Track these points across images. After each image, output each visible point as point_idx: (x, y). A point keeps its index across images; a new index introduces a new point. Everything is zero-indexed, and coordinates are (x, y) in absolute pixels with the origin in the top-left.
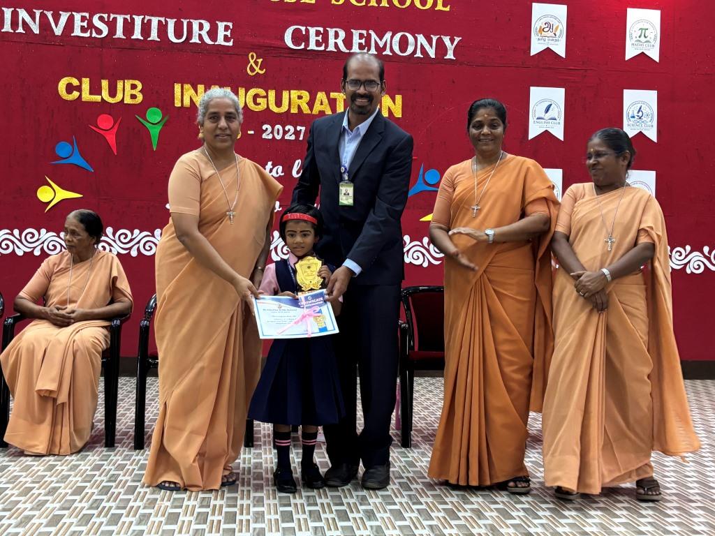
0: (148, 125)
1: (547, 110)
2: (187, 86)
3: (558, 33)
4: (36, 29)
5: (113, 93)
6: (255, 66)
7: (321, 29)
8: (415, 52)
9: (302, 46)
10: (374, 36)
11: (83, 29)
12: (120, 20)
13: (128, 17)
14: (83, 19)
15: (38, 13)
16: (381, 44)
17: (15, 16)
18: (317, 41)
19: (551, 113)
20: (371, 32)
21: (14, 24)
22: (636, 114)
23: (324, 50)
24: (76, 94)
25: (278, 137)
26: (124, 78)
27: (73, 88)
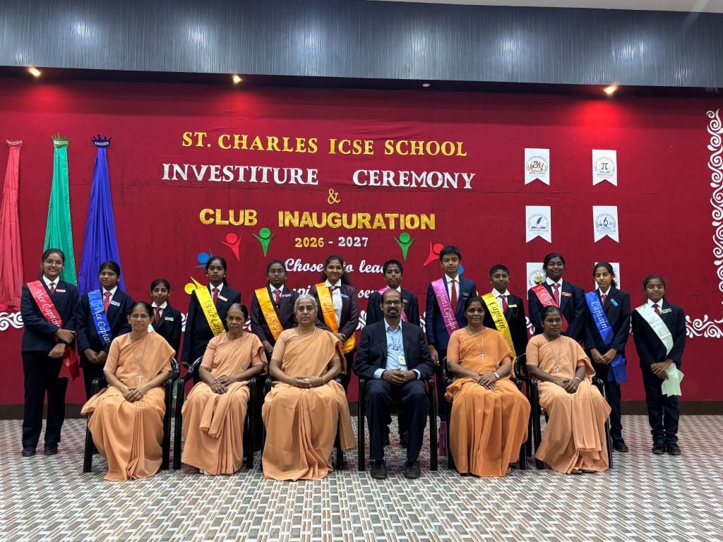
0: (261, 240)
1: (538, 222)
2: (288, 213)
3: (544, 168)
4: (185, 178)
5: (237, 219)
6: (333, 197)
7: (378, 172)
8: (443, 184)
9: (365, 184)
10: (414, 175)
11: (217, 176)
12: (242, 169)
13: (247, 167)
14: (217, 169)
15: (186, 166)
16: (419, 180)
17: (171, 169)
18: (375, 180)
19: (541, 224)
20: (412, 172)
21: (171, 174)
22: (602, 223)
23: (380, 186)
24: (212, 220)
25: (350, 245)
26: (244, 209)
27: (210, 216)
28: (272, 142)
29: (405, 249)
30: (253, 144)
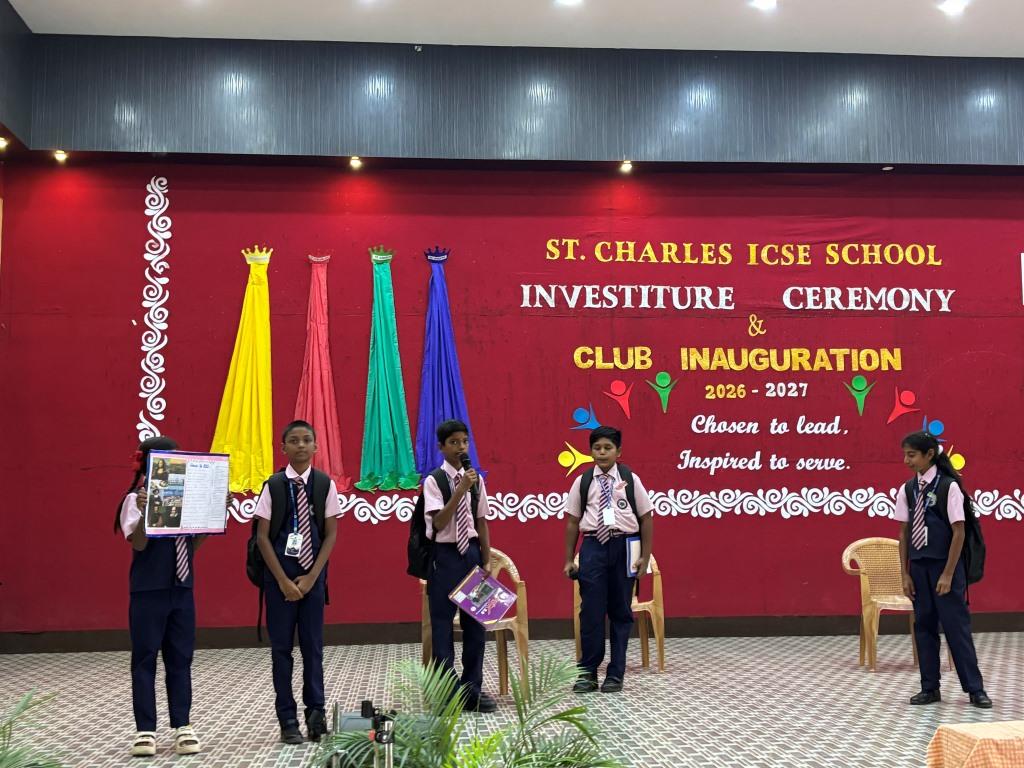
0: (658, 389)
2: (693, 350)
4: (551, 303)
5: (624, 360)
6: (756, 327)
7: (818, 289)
8: (910, 306)
9: (801, 306)
10: (869, 292)
11: (595, 301)
12: (628, 290)
13: (636, 287)
14: (594, 291)
15: (553, 288)
16: (877, 300)
17: (533, 291)
18: (815, 301)
20: (866, 288)
21: (532, 299)
23: (822, 309)
24: (590, 363)
25: (782, 395)
26: (634, 345)
27: (588, 357)
28: (670, 251)
29: (860, 399)
30: (643, 255)
